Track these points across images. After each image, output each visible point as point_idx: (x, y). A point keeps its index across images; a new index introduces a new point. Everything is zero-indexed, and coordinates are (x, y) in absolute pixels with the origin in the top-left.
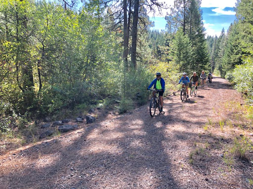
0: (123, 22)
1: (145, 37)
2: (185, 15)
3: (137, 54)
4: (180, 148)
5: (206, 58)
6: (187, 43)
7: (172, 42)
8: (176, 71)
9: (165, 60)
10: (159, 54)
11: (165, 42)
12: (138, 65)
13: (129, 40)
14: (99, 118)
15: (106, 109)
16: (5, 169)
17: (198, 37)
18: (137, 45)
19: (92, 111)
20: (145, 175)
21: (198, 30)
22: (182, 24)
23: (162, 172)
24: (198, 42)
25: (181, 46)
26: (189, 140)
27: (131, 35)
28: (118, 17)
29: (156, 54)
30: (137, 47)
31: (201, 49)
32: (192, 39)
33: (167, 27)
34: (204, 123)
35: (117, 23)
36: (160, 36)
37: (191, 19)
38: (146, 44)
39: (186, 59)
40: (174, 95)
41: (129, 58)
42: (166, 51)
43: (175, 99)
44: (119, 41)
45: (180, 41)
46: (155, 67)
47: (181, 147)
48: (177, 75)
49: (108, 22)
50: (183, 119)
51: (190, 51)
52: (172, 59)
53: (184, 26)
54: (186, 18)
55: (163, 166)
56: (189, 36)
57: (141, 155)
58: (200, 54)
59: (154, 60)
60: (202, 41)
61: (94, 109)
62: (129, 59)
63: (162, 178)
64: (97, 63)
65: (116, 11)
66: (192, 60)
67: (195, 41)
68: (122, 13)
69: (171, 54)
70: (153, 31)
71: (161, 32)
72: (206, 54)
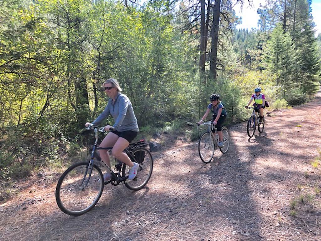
0: (200, 20)
1: (229, 38)
2: (285, 6)
3: (218, 61)
4: (276, 192)
5: (317, 65)
6: (288, 45)
7: (267, 44)
8: (272, 83)
9: (256, 68)
10: (248, 60)
11: (257, 44)
12: (219, 75)
13: (207, 43)
14: (166, 145)
15: (174, 133)
16: (48, 206)
17: (305, 36)
18: (218, 50)
19: (157, 136)
20: (225, 229)
21: (304, 25)
22: (281, 18)
23: (250, 227)
24: (305, 43)
25: (279, 49)
26: (289, 181)
27: (211, 36)
28: (193, 13)
29: (243, 61)
30: (218, 52)
31: (310, 51)
32: (296, 39)
33: (260, 24)
34: (313, 158)
35: (192, 21)
36: (249, 36)
37: (295, 11)
38: (230, 48)
39: (286, 67)
40: (269, 116)
41: (208, 66)
42: (258, 56)
43: (269, 122)
44: (194, 45)
45: (278, 42)
46: (242, 77)
47: (277, 190)
48: (272, 89)
49: (180, 20)
50: (280, 150)
51: (292, 56)
52: (266, 67)
53: (285, 22)
54: (287, 10)
55: (251, 217)
56: (292, 34)
57: (220, 199)
58: (307, 59)
59: (241, 69)
60: (311, 41)
61: (159, 133)
62: (207, 68)
63: (249, 234)
64: (165, 73)
65: (191, 6)
66: (295, 68)
67: (300, 41)
68: (198, 7)
69: (265, 61)
70: (240, 30)
71: (252, 30)
72: (316, 59)
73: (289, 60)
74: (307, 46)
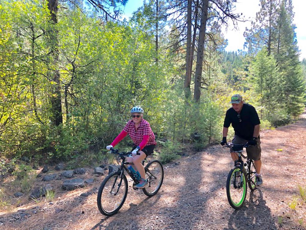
0: (187, 40)
2: (270, 31)
3: (203, 79)
6: (272, 66)
7: (252, 65)
17: (289, 59)
21: (288, 49)
22: (266, 42)
25: (263, 70)
28: (181, 33)
30: (202, 71)
31: (294, 74)
32: (280, 61)
33: (246, 46)
36: (238, 58)
37: (279, 35)
39: (270, 88)
42: (244, 77)
51: (276, 78)
53: (269, 45)
54: (272, 34)
56: (276, 57)
58: (291, 81)
60: (295, 64)
62: (192, 86)
65: (178, 26)
68: (185, 28)
69: (250, 82)
70: (229, 53)
71: (238, 51)
72: (300, 82)
73: (273, 81)
74: (291, 68)
